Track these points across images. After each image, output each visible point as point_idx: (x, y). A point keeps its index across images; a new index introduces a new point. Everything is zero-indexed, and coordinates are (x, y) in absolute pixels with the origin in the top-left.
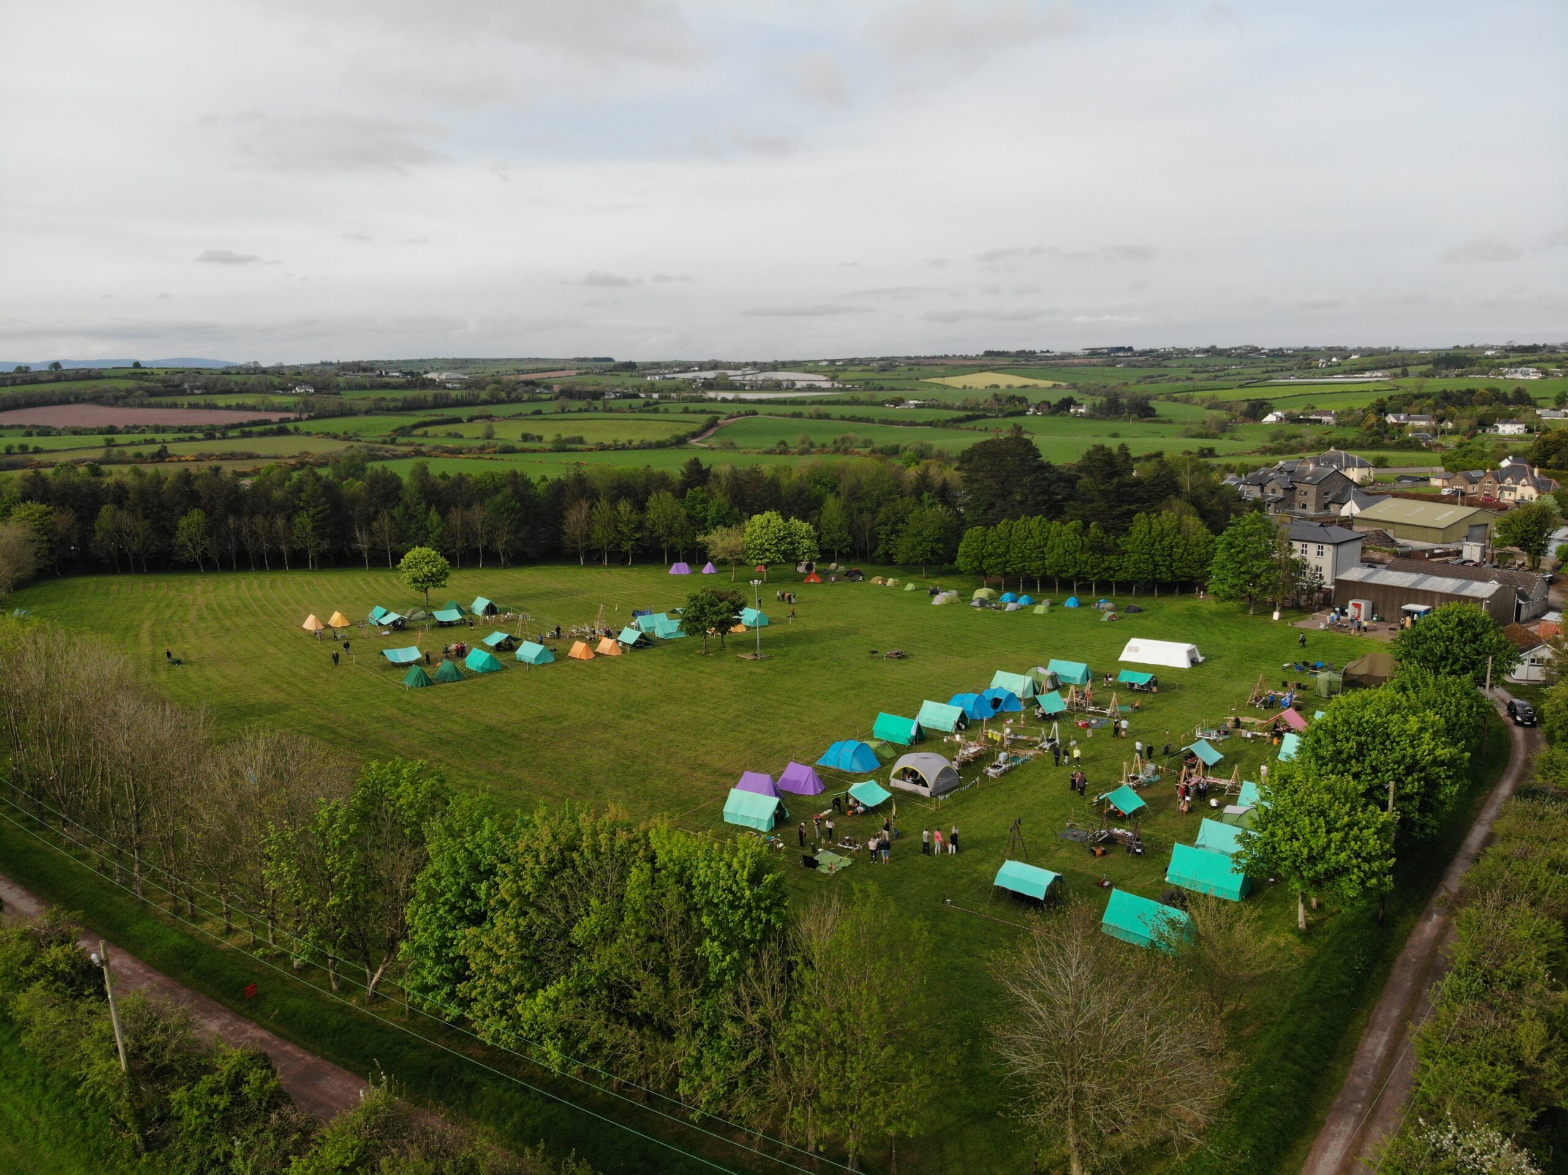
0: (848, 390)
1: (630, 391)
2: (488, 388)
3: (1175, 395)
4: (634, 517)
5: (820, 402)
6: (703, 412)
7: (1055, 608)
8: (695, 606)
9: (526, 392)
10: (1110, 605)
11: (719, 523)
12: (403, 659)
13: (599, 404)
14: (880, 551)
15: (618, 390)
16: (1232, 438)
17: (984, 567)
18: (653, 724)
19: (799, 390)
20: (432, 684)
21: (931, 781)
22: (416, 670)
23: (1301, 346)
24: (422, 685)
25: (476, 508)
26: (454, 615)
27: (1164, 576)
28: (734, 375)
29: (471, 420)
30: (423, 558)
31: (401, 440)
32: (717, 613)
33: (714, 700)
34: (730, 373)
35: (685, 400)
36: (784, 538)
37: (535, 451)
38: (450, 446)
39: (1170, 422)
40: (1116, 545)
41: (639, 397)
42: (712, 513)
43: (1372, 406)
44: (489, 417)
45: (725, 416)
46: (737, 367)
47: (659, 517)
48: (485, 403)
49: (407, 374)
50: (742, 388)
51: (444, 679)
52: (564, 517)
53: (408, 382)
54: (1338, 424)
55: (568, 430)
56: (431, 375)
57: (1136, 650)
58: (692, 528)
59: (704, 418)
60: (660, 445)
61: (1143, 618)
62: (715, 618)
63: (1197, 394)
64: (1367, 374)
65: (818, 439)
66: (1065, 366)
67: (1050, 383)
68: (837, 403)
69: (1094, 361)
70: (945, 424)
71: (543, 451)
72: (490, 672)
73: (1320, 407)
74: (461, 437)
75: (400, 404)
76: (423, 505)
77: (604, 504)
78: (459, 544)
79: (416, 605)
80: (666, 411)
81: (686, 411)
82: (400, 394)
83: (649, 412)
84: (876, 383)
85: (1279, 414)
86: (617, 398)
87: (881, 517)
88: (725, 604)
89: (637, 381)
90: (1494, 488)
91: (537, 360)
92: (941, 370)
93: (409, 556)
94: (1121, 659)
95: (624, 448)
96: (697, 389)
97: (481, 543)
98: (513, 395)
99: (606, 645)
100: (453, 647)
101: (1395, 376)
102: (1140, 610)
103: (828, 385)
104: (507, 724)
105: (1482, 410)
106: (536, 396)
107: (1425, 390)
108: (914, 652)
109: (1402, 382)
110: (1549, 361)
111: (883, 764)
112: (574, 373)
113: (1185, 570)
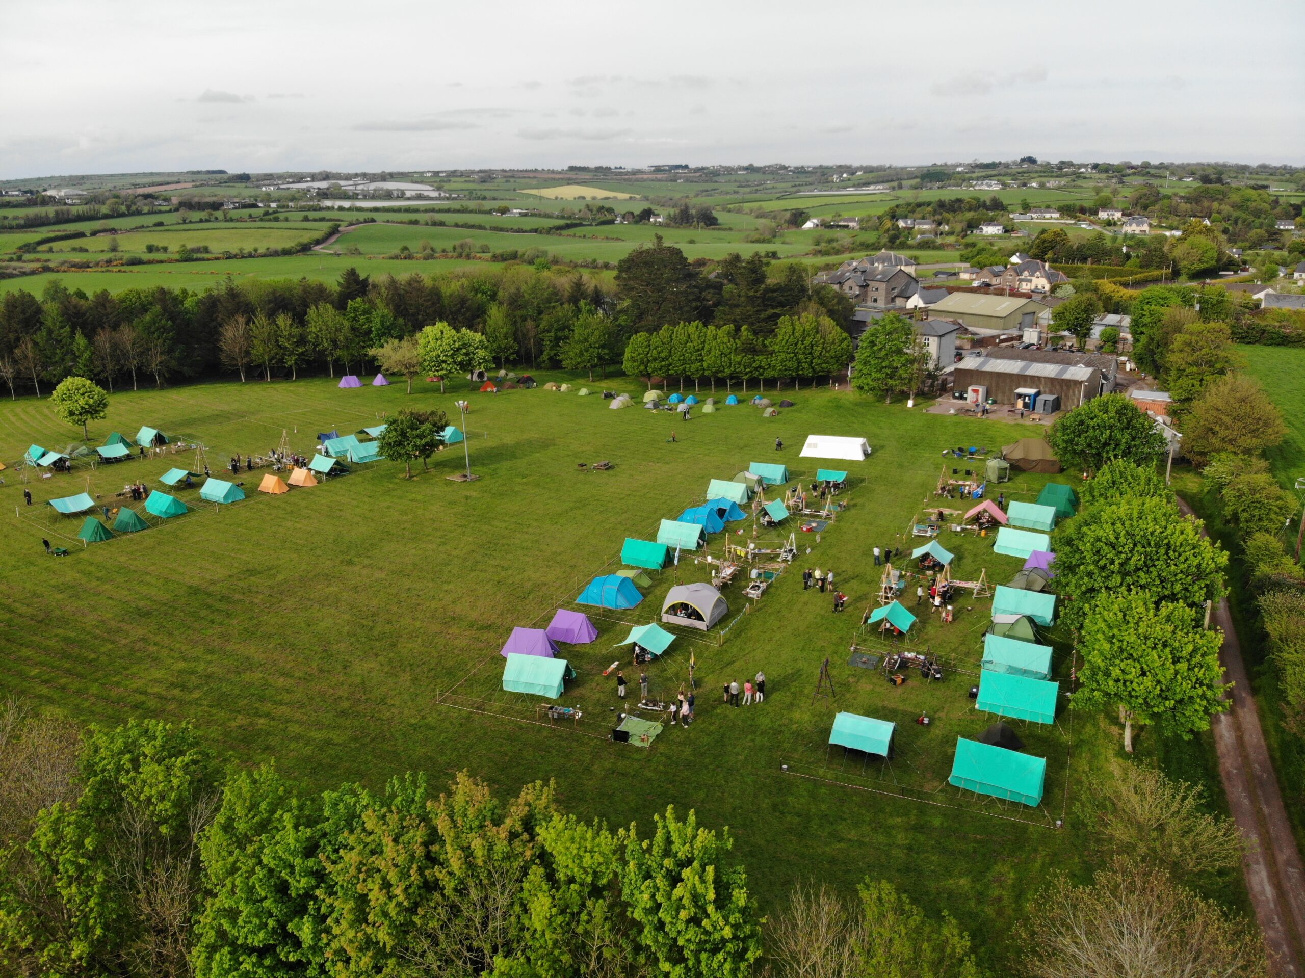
0: (454, 199)
1: (248, 201)
2: (108, 202)
3: (731, 206)
4: (296, 331)
5: (433, 210)
6: (322, 219)
7: (719, 406)
8: (396, 430)
9: (145, 205)
10: (765, 401)
11: (384, 334)
12: (73, 509)
13: (219, 214)
14: (545, 357)
15: (236, 200)
16: (783, 243)
17: (650, 370)
18: (381, 569)
19: (409, 199)
20: (113, 537)
21: (706, 613)
22: (91, 522)
23: (817, 164)
24: (101, 540)
25: (125, 329)
26: (120, 450)
27: (806, 372)
28: (347, 186)
29: (94, 234)
30: (78, 389)
31: (27, 257)
32: (421, 436)
33: (439, 533)
34: (342, 183)
35: (303, 209)
36: (459, 349)
37: (161, 262)
38: (77, 260)
39: (730, 229)
40: (765, 346)
41: (257, 207)
42: (376, 324)
43: (886, 213)
44: (113, 231)
45: (345, 224)
46: (348, 177)
47: (321, 330)
48: (106, 217)
49: (26, 192)
50: (355, 197)
51: (124, 530)
52: (221, 334)
53: (28, 200)
54: (862, 229)
55: (193, 240)
56: (50, 193)
57: (815, 446)
58: (357, 340)
59: (325, 227)
60: (286, 253)
61: (796, 411)
62: (419, 442)
63: (746, 205)
64: (872, 187)
65: (438, 245)
66: (637, 180)
67: (627, 196)
68: (448, 211)
69: (659, 176)
70: (549, 231)
71: (170, 261)
72: (176, 516)
73: (845, 215)
74: (86, 251)
75: (22, 222)
76: (68, 328)
77: (261, 319)
78: (110, 367)
79: (75, 439)
80: (287, 220)
81: (306, 219)
82: (22, 212)
83: (270, 220)
84: (479, 193)
85: (815, 221)
86: (235, 208)
87: (543, 325)
88: (426, 426)
89: (253, 192)
90: (1014, 280)
91: (152, 174)
92: (534, 182)
93: (61, 388)
94: (802, 455)
95: (250, 256)
96: (312, 199)
97: (133, 364)
98: (133, 208)
99: (299, 476)
100: (127, 488)
101: (894, 188)
102: (792, 405)
103: (435, 194)
104: (213, 583)
105: (970, 215)
106: (156, 209)
107: (920, 200)
108: (618, 461)
109: (899, 193)
110: (1006, 175)
111: (644, 596)
112: (190, 185)
113: (824, 365)
